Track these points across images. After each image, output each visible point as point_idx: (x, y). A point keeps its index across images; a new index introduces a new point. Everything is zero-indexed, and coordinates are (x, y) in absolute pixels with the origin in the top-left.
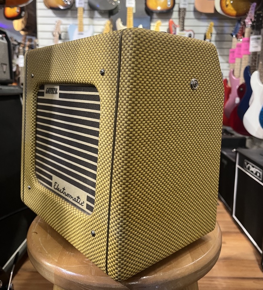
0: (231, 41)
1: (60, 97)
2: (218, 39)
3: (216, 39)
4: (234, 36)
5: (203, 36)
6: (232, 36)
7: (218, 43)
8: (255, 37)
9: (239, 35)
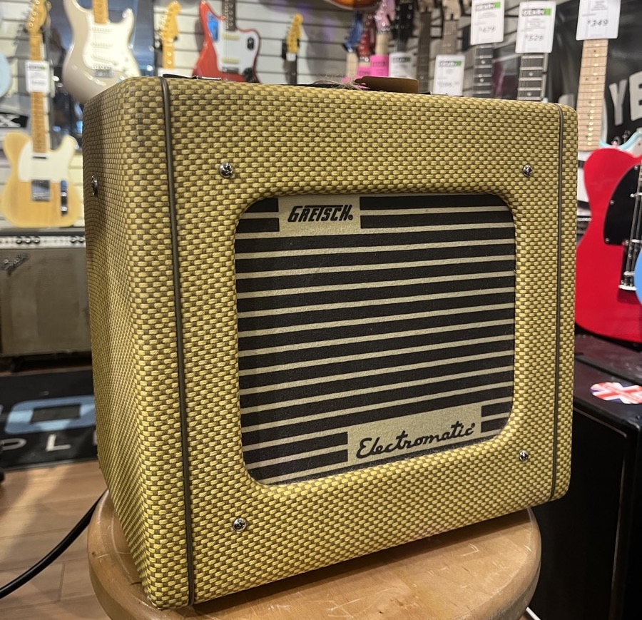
0: (345, 60)
1: (362, 228)
2: (313, 54)
3: (307, 53)
4: (350, 50)
5: (279, 45)
6: (346, 49)
7: (312, 62)
8: (400, 55)
9: (362, 48)
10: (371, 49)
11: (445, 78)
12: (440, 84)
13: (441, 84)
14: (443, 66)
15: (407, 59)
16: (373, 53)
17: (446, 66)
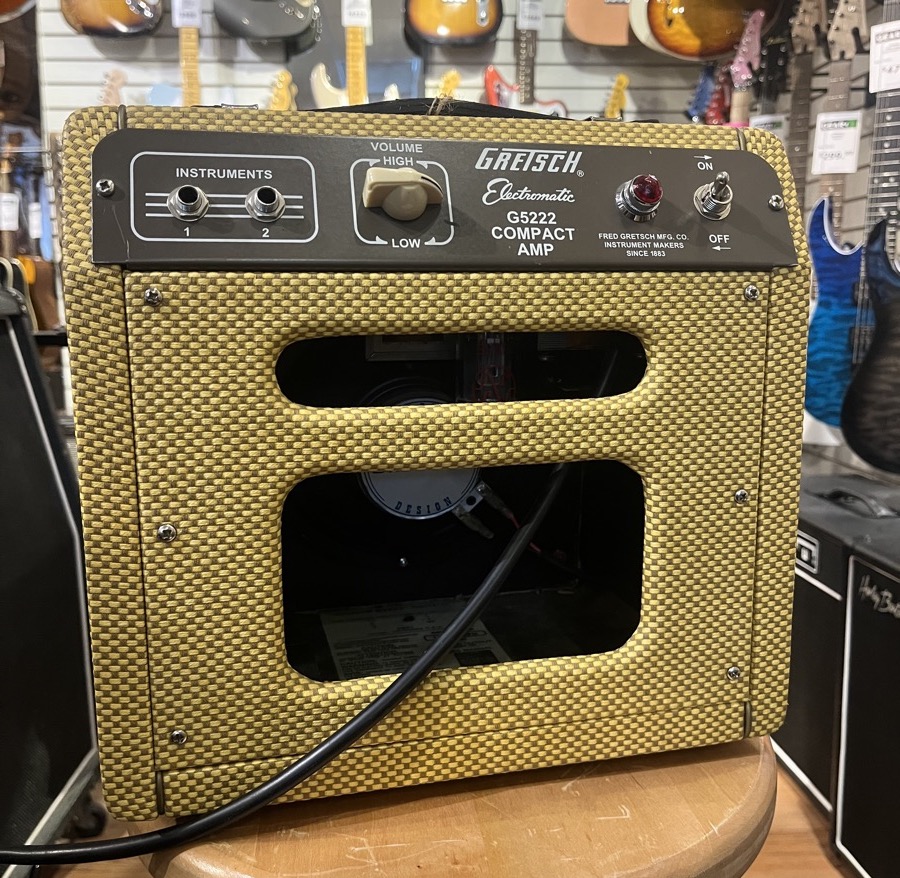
6: (689, 118)
8: (766, 119)
9: (712, 114)
10: (725, 115)
11: (831, 147)
12: (821, 155)
13: (825, 157)
14: (828, 129)
15: (775, 125)
16: (728, 120)
17: (833, 128)
